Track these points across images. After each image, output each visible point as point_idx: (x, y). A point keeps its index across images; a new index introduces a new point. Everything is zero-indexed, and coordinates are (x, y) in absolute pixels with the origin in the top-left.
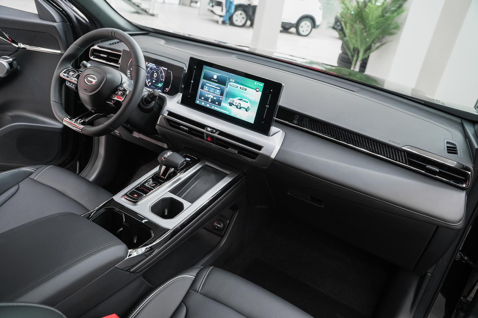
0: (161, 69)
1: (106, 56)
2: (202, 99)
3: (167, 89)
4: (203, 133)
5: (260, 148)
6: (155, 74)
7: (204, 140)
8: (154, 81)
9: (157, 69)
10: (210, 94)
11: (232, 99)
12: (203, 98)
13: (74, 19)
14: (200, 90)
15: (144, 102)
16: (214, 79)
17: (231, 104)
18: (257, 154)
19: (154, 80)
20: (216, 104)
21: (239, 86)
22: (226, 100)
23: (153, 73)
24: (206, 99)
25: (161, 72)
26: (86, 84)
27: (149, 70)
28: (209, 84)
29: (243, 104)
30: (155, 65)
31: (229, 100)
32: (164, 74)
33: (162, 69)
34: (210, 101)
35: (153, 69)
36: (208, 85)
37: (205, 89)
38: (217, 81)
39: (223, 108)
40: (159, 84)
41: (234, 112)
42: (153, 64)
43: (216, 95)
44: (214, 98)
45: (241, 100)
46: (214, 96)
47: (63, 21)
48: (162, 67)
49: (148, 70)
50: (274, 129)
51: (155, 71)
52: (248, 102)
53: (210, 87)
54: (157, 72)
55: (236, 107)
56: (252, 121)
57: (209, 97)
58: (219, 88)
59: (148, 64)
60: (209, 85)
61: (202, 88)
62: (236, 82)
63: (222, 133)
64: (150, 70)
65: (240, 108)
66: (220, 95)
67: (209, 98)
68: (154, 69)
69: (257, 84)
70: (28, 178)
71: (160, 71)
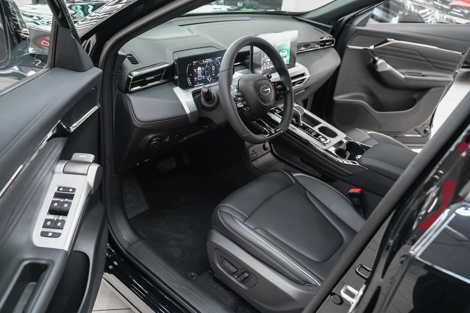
0: (217, 59)
1: (153, 77)
6: (213, 67)
8: (213, 74)
9: (213, 61)
14: (262, 59)
23: (211, 67)
25: (218, 63)
27: (207, 67)
30: (211, 59)
33: (218, 59)
34: (269, 63)
40: (218, 74)
42: (209, 59)
51: (212, 65)
54: (214, 65)
57: (267, 61)
59: (205, 62)
62: (280, 42)
68: (211, 63)
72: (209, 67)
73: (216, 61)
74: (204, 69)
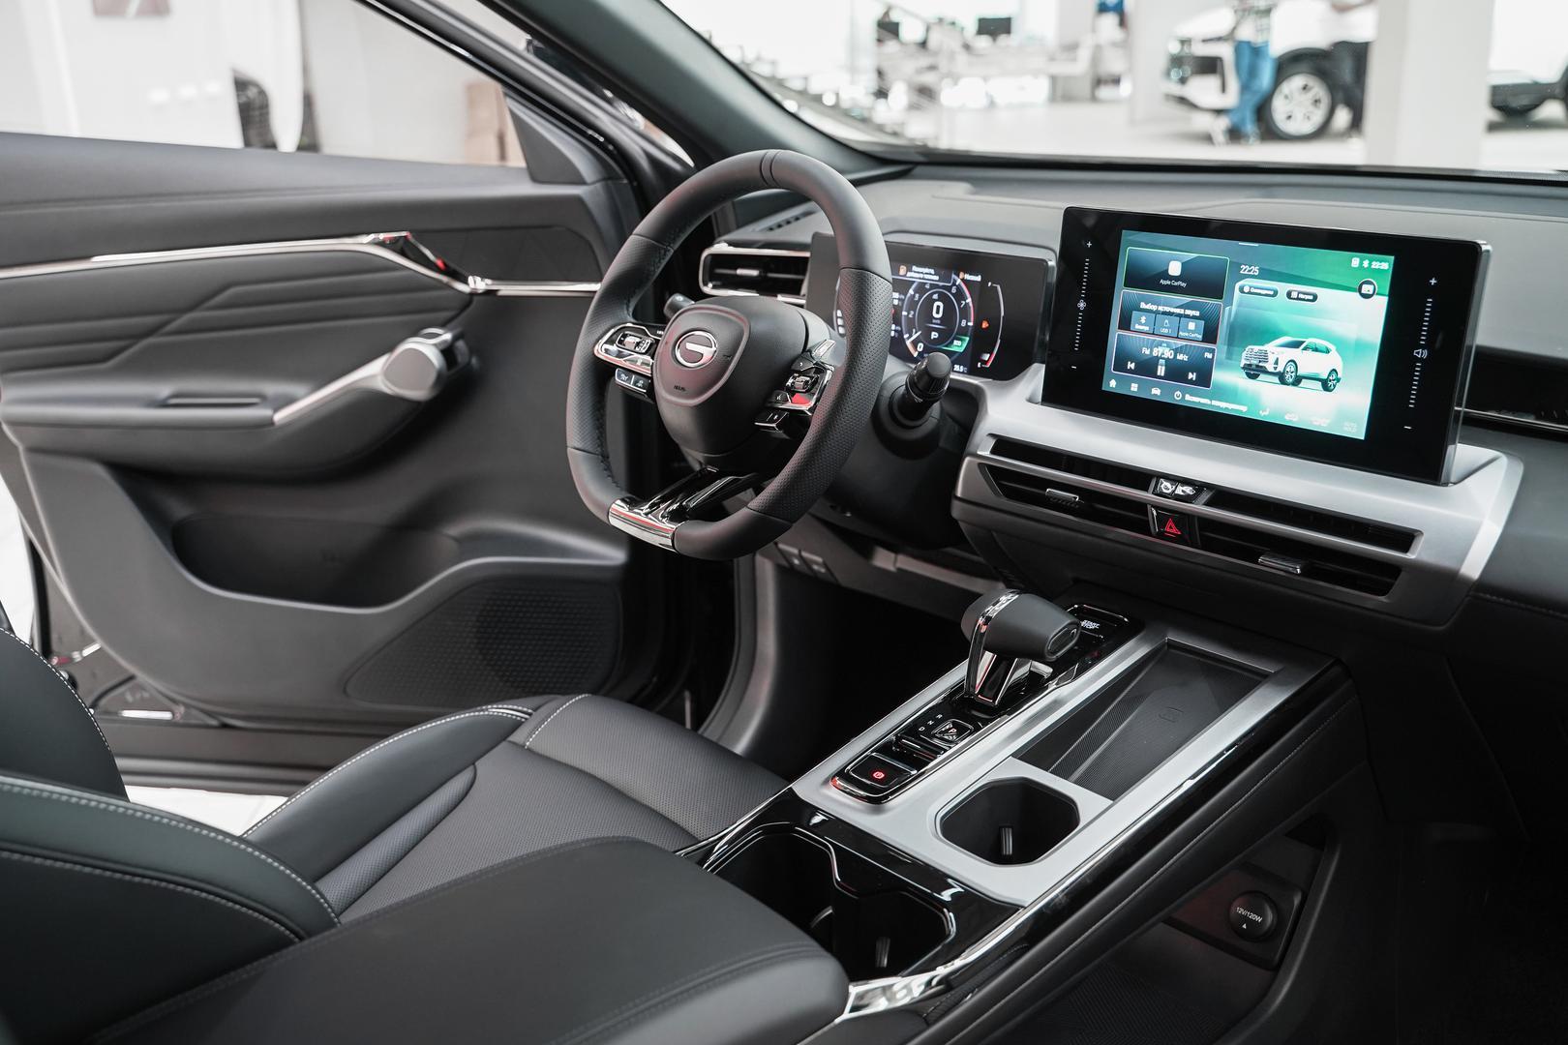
0: (959, 281)
1: (754, 273)
2: (1130, 371)
3: (986, 357)
4: (1141, 507)
5: (1404, 538)
6: (938, 307)
7: (1150, 535)
8: (934, 335)
9: (941, 284)
10: (1160, 344)
11: (1256, 348)
12: (1131, 366)
13: (644, 163)
14: (1115, 334)
15: (900, 417)
16: (1172, 278)
17: (1253, 372)
18: (1393, 569)
19: (935, 330)
20: (1191, 382)
21: (1283, 288)
22: (1229, 355)
23: (930, 302)
24: (1147, 368)
25: (960, 296)
26: (680, 367)
27: (914, 296)
28: (1152, 302)
29: (1310, 363)
30: (932, 271)
31: (1244, 354)
32: (969, 300)
33: (963, 280)
34: (1161, 371)
35: (927, 287)
36: (1149, 306)
37: (1137, 327)
38: (1184, 285)
39: (1223, 393)
40: (956, 342)
41: (1271, 402)
42: (927, 270)
43: (1184, 343)
44: (1180, 357)
45: (1296, 345)
46: (1177, 351)
47: (608, 177)
48: (962, 275)
49: (909, 295)
50: (1462, 454)
51: (935, 296)
52: (1328, 351)
53: (1157, 312)
54: (943, 298)
55: (1276, 379)
56: (1357, 429)
57: (1154, 355)
58: (1197, 314)
59: (909, 274)
60: (1154, 308)
61: (1125, 324)
62: (1265, 274)
63: (1223, 497)
64: (917, 295)
65: (1297, 381)
66: (1205, 340)
67: (1157, 358)
68: (933, 286)
69: (1361, 263)
70: (504, 744)
71: (954, 290)
72: (920, 299)
73: (954, 284)
74: (899, 299)
